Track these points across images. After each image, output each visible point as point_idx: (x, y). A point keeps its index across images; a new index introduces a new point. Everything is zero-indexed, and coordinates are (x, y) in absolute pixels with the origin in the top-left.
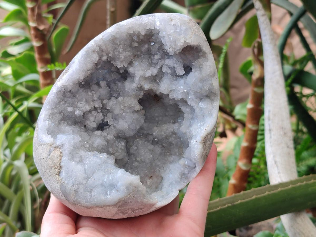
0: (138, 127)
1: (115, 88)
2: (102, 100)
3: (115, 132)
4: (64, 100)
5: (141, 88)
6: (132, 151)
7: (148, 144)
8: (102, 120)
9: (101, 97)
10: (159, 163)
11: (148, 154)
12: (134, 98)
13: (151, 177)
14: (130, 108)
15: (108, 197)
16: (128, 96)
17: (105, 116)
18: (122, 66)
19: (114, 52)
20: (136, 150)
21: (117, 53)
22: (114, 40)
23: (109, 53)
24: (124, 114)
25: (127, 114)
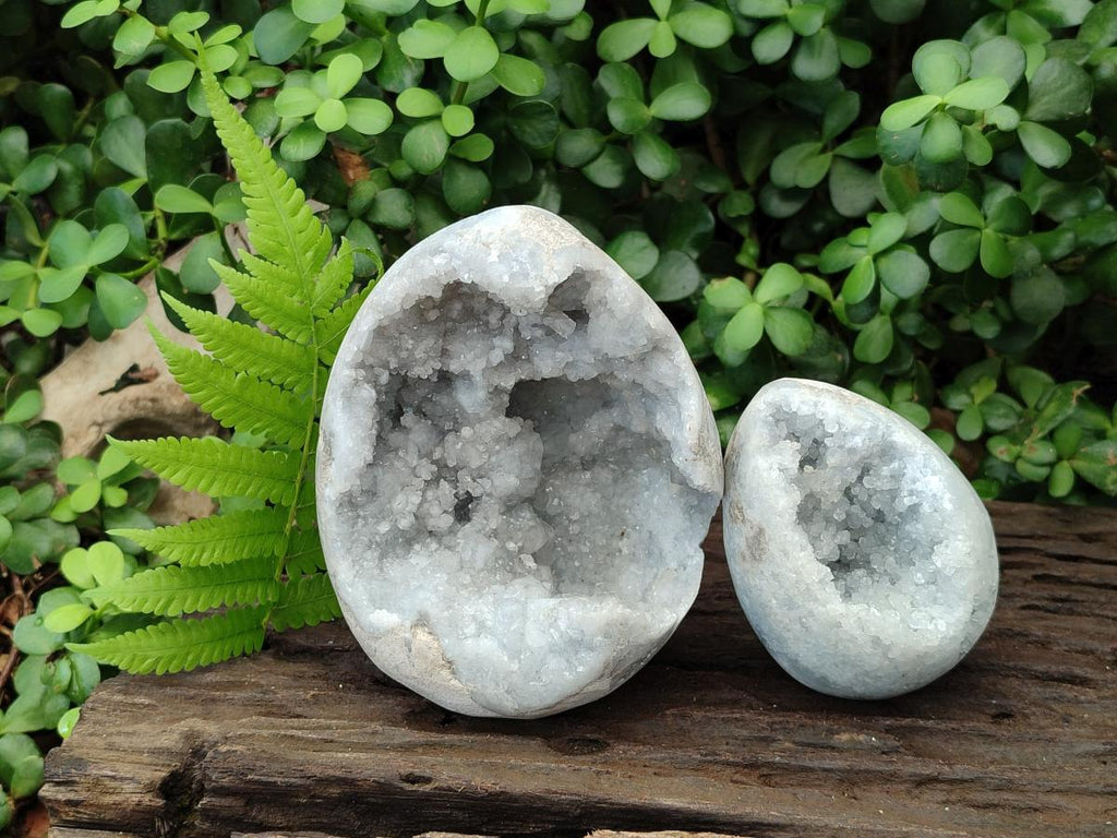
0: (538, 466)
1: (439, 411)
2: (429, 455)
3: (497, 506)
4: (359, 516)
5: (497, 391)
6: (551, 512)
7: (577, 475)
8: (456, 495)
9: (423, 452)
10: (623, 501)
11: (589, 494)
12: (496, 417)
13: (623, 534)
14: (498, 440)
15: (580, 669)
16: (480, 420)
17: (455, 482)
18: (431, 372)
19: (397, 355)
20: (559, 504)
21: (404, 354)
22: (380, 332)
23: (388, 362)
24: (493, 459)
25: (501, 456)
